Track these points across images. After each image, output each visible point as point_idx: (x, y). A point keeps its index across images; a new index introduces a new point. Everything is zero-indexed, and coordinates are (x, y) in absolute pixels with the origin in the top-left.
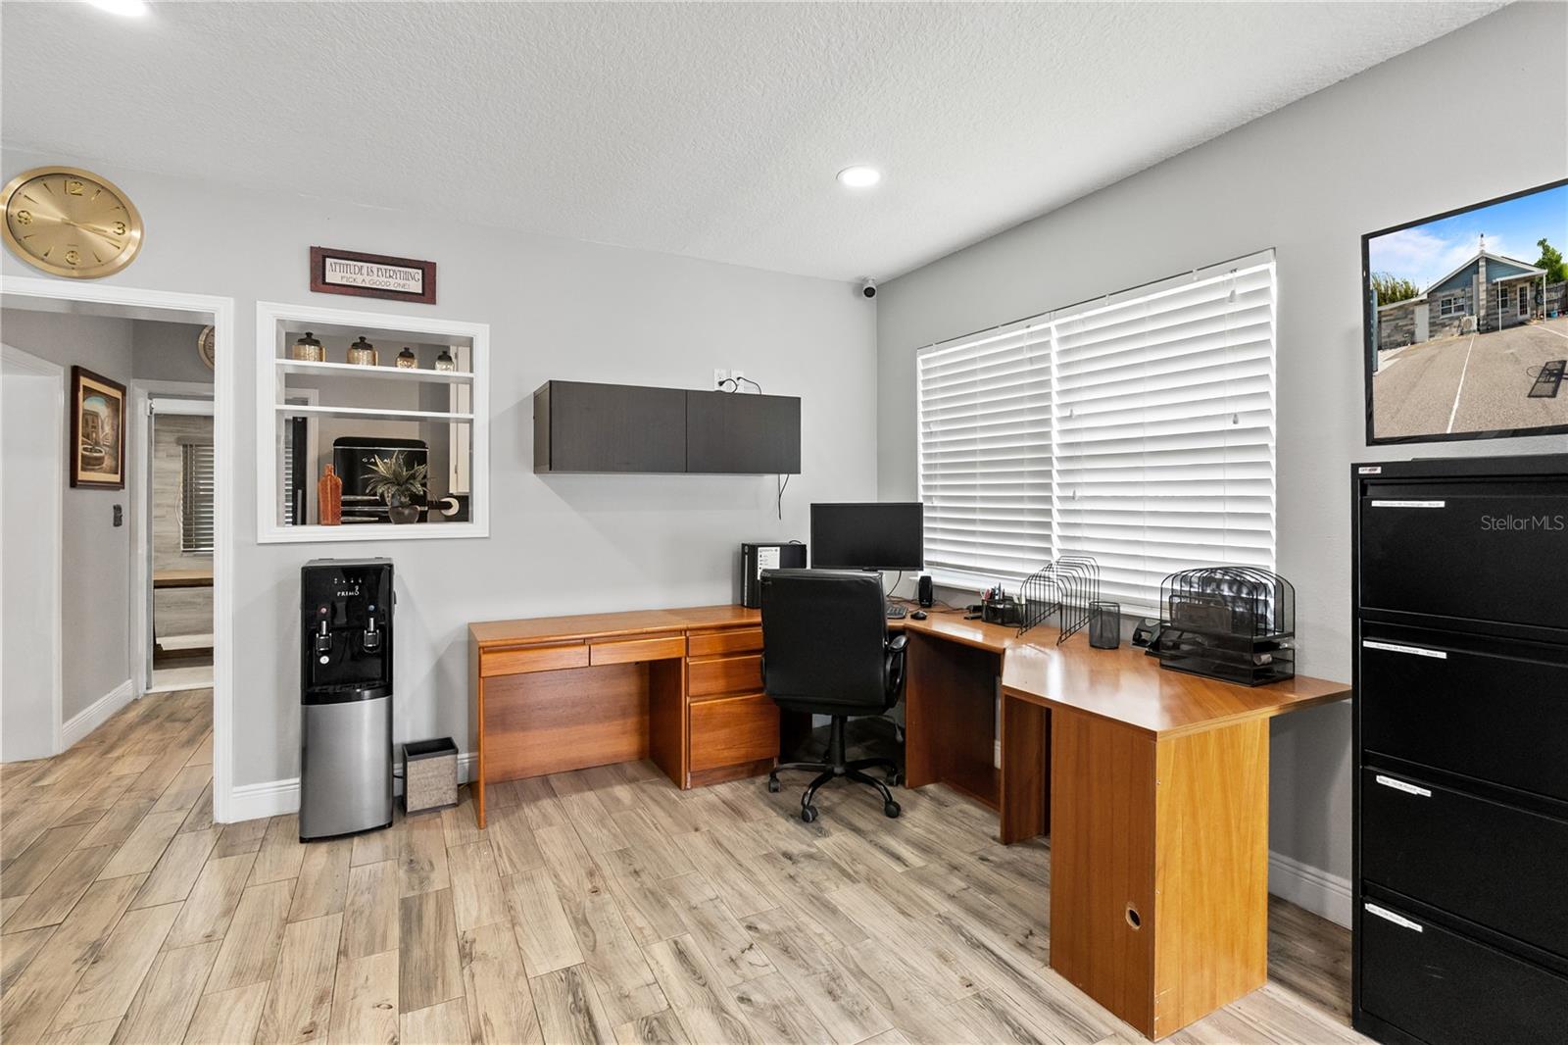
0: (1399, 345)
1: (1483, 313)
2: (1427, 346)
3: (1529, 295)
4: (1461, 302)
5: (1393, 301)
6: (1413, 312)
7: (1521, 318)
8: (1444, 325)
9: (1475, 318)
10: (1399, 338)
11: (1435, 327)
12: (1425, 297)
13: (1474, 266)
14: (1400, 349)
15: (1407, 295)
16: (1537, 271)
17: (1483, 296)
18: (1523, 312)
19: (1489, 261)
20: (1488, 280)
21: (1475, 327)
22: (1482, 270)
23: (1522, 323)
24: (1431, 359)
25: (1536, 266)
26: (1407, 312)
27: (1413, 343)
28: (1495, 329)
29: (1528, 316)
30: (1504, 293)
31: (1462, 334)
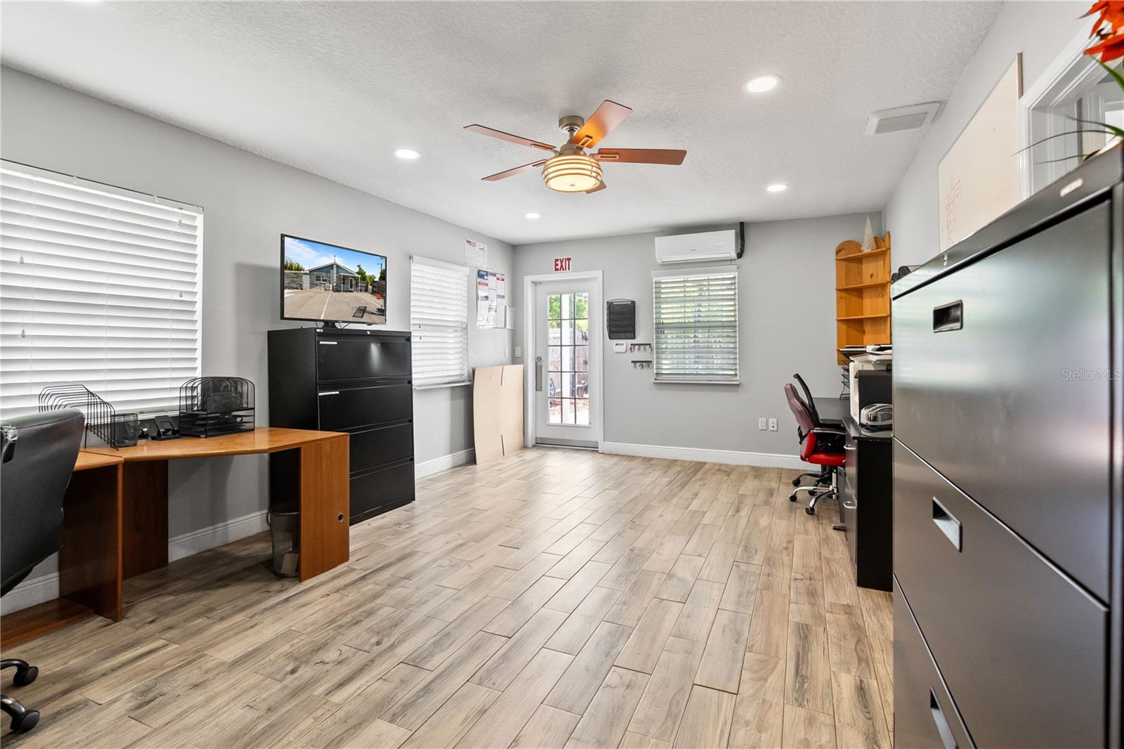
0: (294, 288)
1: (335, 284)
2: (308, 292)
3: (354, 282)
4: (325, 278)
5: (291, 270)
6: (302, 277)
7: (351, 289)
8: (317, 285)
9: (331, 286)
10: (295, 286)
11: (312, 285)
12: (308, 272)
13: (331, 266)
14: (294, 290)
15: (299, 269)
16: (357, 275)
17: (335, 278)
18: (351, 288)
19: (338, 266)
20: (337, 273)
21: (331, 289)
22: (335, 269)
23: (351, 291)
24: (310, 297)
25: (357, 273)
26: (299, 276)
27: (302, 289)
28: (340, 291)
29: (353, 289)
30: (344, 279)
31: (325, 290)
